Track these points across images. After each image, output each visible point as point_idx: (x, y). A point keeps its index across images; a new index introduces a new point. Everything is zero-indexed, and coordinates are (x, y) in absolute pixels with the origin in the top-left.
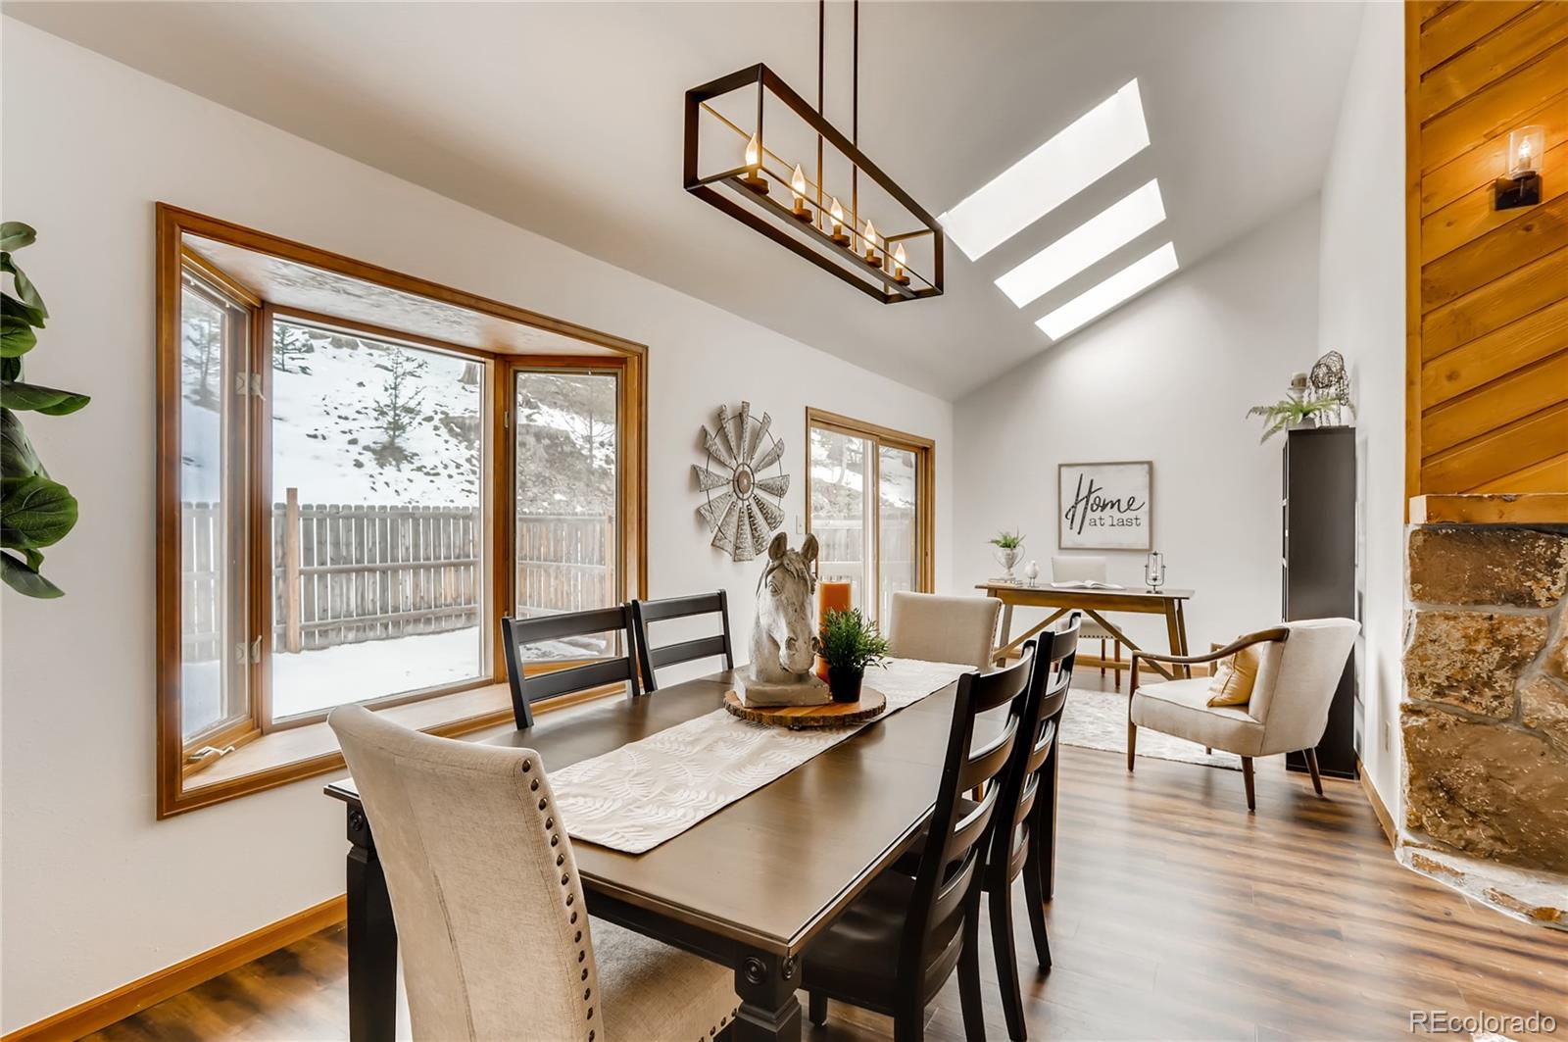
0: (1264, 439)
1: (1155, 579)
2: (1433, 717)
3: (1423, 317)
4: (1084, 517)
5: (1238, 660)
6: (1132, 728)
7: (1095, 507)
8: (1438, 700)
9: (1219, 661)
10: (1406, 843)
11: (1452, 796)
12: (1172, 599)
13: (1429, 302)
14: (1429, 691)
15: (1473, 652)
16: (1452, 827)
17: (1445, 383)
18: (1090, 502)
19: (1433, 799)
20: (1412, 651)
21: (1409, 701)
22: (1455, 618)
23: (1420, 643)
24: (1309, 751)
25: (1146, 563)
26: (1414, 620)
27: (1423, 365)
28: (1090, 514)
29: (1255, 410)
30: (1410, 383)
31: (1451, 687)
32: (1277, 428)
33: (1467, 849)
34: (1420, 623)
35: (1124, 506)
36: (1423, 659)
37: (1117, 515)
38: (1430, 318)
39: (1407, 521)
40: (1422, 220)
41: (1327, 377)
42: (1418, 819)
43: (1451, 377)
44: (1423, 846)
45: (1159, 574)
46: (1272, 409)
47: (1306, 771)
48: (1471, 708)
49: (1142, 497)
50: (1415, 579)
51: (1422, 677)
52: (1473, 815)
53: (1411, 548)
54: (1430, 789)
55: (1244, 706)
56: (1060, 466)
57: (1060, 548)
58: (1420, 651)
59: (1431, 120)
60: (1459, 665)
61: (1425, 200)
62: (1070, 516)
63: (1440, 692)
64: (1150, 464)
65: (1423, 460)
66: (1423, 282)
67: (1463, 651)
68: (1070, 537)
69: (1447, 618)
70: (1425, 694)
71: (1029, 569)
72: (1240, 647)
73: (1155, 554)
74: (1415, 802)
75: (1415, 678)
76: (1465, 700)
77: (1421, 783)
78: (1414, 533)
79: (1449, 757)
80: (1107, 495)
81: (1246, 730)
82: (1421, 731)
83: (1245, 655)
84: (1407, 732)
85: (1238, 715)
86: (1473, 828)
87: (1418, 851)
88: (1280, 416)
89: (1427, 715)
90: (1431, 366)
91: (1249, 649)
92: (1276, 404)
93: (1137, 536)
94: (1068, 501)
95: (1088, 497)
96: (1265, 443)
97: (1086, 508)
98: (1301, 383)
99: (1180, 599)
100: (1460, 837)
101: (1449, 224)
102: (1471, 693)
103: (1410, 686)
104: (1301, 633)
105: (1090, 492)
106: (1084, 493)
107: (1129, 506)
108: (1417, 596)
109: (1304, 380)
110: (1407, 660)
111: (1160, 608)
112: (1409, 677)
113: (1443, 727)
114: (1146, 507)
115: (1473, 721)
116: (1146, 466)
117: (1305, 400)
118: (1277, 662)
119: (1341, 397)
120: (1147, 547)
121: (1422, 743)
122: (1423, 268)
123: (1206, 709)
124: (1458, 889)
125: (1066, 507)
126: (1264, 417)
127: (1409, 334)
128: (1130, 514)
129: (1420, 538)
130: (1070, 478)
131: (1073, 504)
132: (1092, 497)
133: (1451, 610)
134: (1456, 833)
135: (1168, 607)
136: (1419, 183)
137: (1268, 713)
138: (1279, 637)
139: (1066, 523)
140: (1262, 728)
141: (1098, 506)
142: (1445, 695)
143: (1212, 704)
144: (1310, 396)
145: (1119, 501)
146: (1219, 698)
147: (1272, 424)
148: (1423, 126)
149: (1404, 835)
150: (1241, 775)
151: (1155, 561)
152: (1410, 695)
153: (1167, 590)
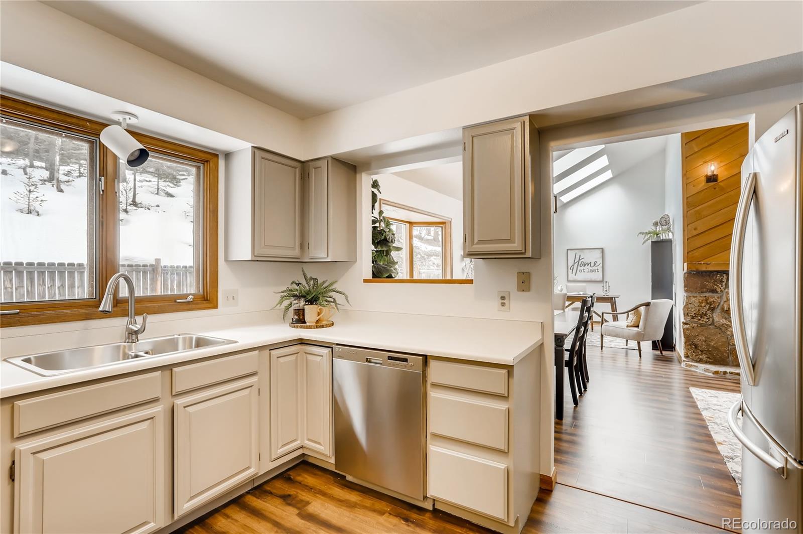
0: (644, 243)
1: (606, 291)
2: (691, 325)
3: (687, 212)
4: (577, 269)
5: (636, 313)
6: (602, 336)
7: (581, 265)
8: (692, 320)
9: (630, 313)
10: (684, 361)
11: (696, 347)
12: (612, 298)
13: (689, 208)
14: (690, 317)
15: (701, 306)
16: (696, 355)
17: (694, 231)
18: (580, 263)
19: (691, 348)
20: (685, 307)
21: (684, 321)
22: (696, 297)
23: (687, 304)
24: (658, 341)
25: (603, 285)
26: (685, 298)
27: (687, 225)
28: (579, 268)
29: (640, 233)
30: (684, 231)
31: (695, 316)
32: (648, 239)
33: (700, 361)
34: (687, 298)
35: (592, 265)
36: (688, 308)
37: (590, 268)
38: (689, 212)
39: (683, 270)
40: (687, 184)
41: (664, 222)
42: (687, 354)
43: (695, 229)
44: (688, 361)
45: (607, 289)
46: (646, 233)
47: (658, 350)
48: (701, 322)
49: (600, 261)
50: (685, 286)
51: (688, 314)
52: (702, 351)
53: (684, 277)
54: (690, 345)
55: (638, 326)
56: (568, 250)
57: (568, 281)
58: (687, 307)
59: (688, 156)
60: (697, 310)
61: (687, 179)
62: (572, 269)
63: (693, 318)
64: (602, 249)
65: (688, 253)
66: (687, 202)
67: (698, 306)
68: (572, 276)
69: (694, 297)
70: (689, 318)
71: (559, 288)
72: (636, 308)
73: (606, 282)
74: (686, 349)
75: (686, 314)
76: (699, 320)
77: (688, 343)
78: (685, 273)
79: (695, 336)
80: (586, 261)
81: (638, 334)
82: (687, 329)
83: (638, 311)
84: (684, 330)
85: (636, 329)
86: (702, 355)
87: (688, 363)
88: (649, 235)
89: (689, 325)
90: (689, 226)
91: (639, 309)
92: (647, 231)
93: (598, 276)
94: (571, 263)
95: (578, 262)
96: (644, 244)
97: (578, 266)
98: (656, 224)
99: (615, 298)
100: (698, 358)
101: (694, 186)
102: (701, 318)
103: (685, 316)
104: (654, 304)
105: (579, 260)
106: (577, 260)
107: (595, 264)
108: (686, 291)
109: (657, 223)
110: (684, 309)
111: (608, 301)
112: (684, 314)
113: (693, 327)
114: (601, 265)
115: (702, 325)
116: (601, 250)
117: (658, 229)
118: (647, 312)
119: (669, 229)
120: (601, 279)
121: (688, 332)
122: (687, 198)
123: (626, 328)
124: (697, 370)
125: (570, 265)
126: (644, 235)
127: (683, 217)
128: (595, 268)
129: (686, 275)
130: (571, 255)
131: (573, 264)
132: (580, 261)
133: (695, 295)
134: (697, 357)
135: (611, 300)
136: (685, 175)
137: (645, 328)
138: (648, 305)
139: (570, 271)
140: (643, 332)
141: (583, 265)
142: (694, 319)
143: (627, 326)
144: (659, 228)
145: (590, 263)
146: (630, 324)
147: (646, 238)
148: (686, 158)
149: (683, 359)
150: (638, 351)
151: (606, 284)
152: (685, 319)
153: (610, 294)
